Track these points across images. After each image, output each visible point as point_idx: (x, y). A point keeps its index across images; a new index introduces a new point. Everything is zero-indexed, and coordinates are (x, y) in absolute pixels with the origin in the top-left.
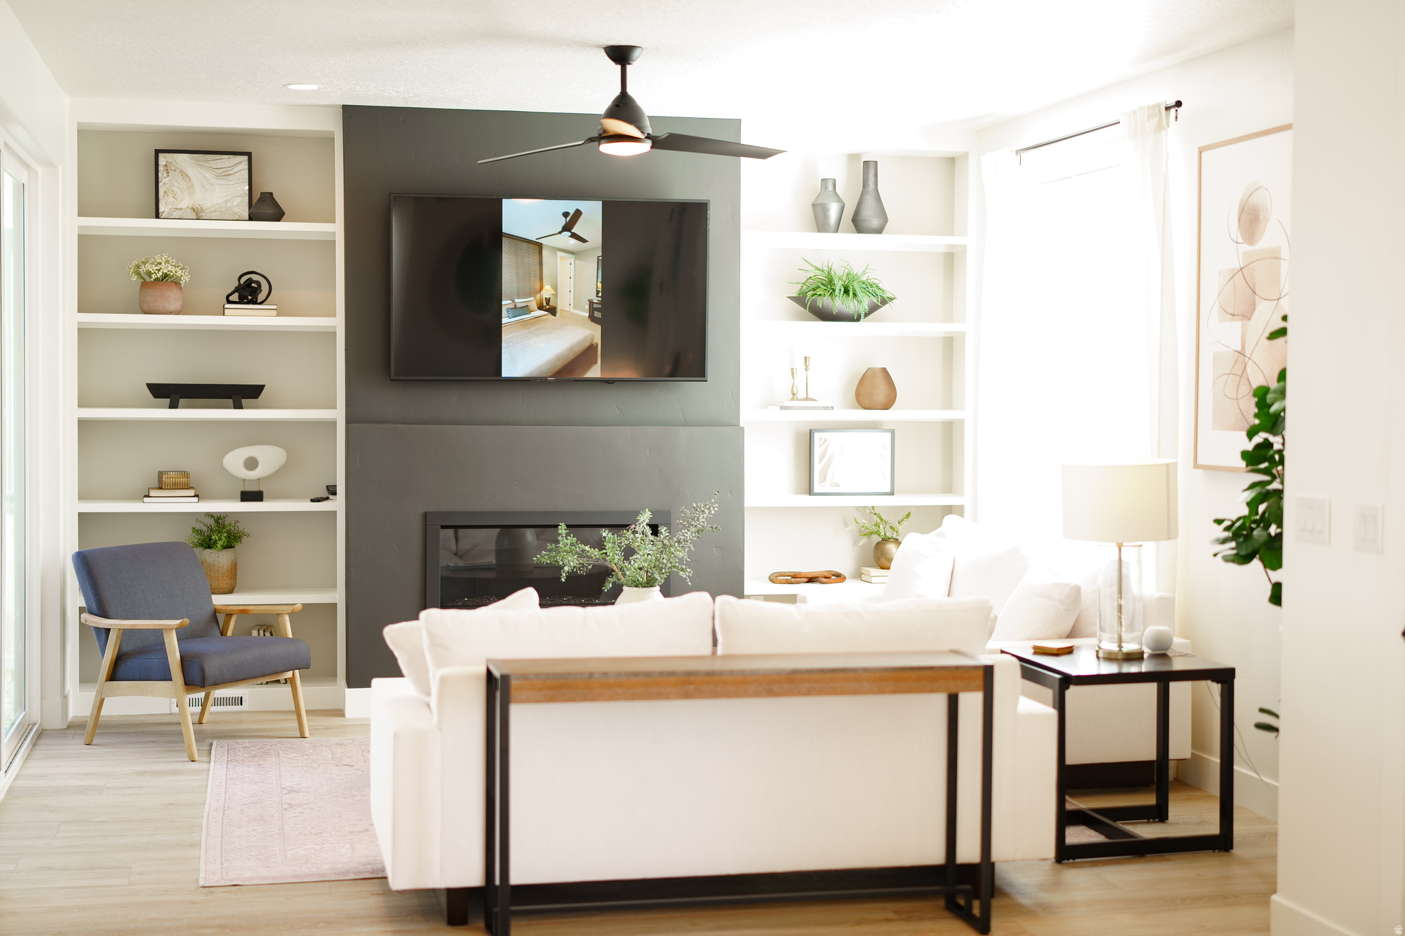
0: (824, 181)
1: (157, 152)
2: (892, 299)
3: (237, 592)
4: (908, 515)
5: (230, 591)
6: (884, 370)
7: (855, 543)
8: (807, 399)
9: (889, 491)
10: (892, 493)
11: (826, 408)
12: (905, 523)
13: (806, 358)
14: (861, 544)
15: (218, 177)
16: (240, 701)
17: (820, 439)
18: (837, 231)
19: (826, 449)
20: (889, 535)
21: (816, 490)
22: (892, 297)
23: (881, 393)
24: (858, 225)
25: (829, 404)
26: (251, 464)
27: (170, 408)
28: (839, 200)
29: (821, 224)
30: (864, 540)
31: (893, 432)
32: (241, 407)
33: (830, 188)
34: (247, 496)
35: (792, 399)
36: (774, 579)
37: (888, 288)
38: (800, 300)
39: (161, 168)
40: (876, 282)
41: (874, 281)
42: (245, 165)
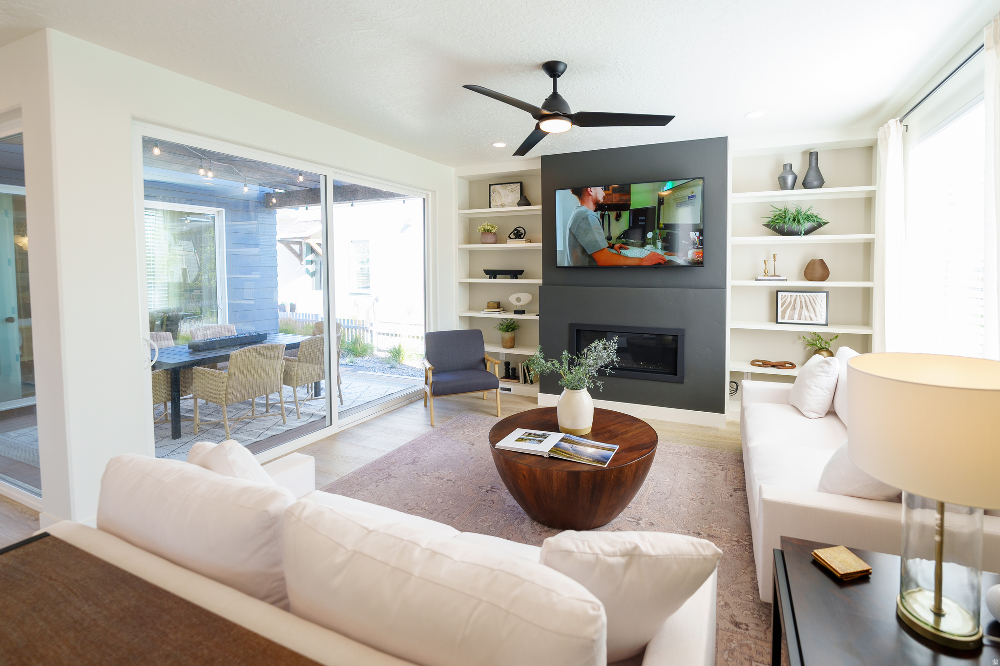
0: (785, 165)
1: (490, 185)
2: (826, 223)
3: (516, 347)
4: (836, 337)
5: (512, 347)
6: (822, 261)
7: (805, 348)
8: (775, 275)
9: (825, 323)
10: (826, 325)
11: (783, 280)
12: (834, 341)
13: (774, 255)
14: (807, 349)
15: (510, 192)
16: (509, 390)
17: (782, 295)
18: (793, 188)
19: (785, 300)
20: (824, 346)
21: (779, 321)
22: (826, 221)
23: (819, 271)
24: (805, 185)
25: (785, 278)
26: (518, 300)
27: (489, 278)
28: (793, 173)
29: (783, 185)
30: (809, 348)
31: (827, 293)
32: (517, 278)
33: (788, 168)
34: (516, 312)
35: (765, 276)
36: (753, 363)
37: (824, 218)
38: (767, 225)
39: (491, 191)
40: (816, 214)
41: (815, 214)
42: (519, 187)
